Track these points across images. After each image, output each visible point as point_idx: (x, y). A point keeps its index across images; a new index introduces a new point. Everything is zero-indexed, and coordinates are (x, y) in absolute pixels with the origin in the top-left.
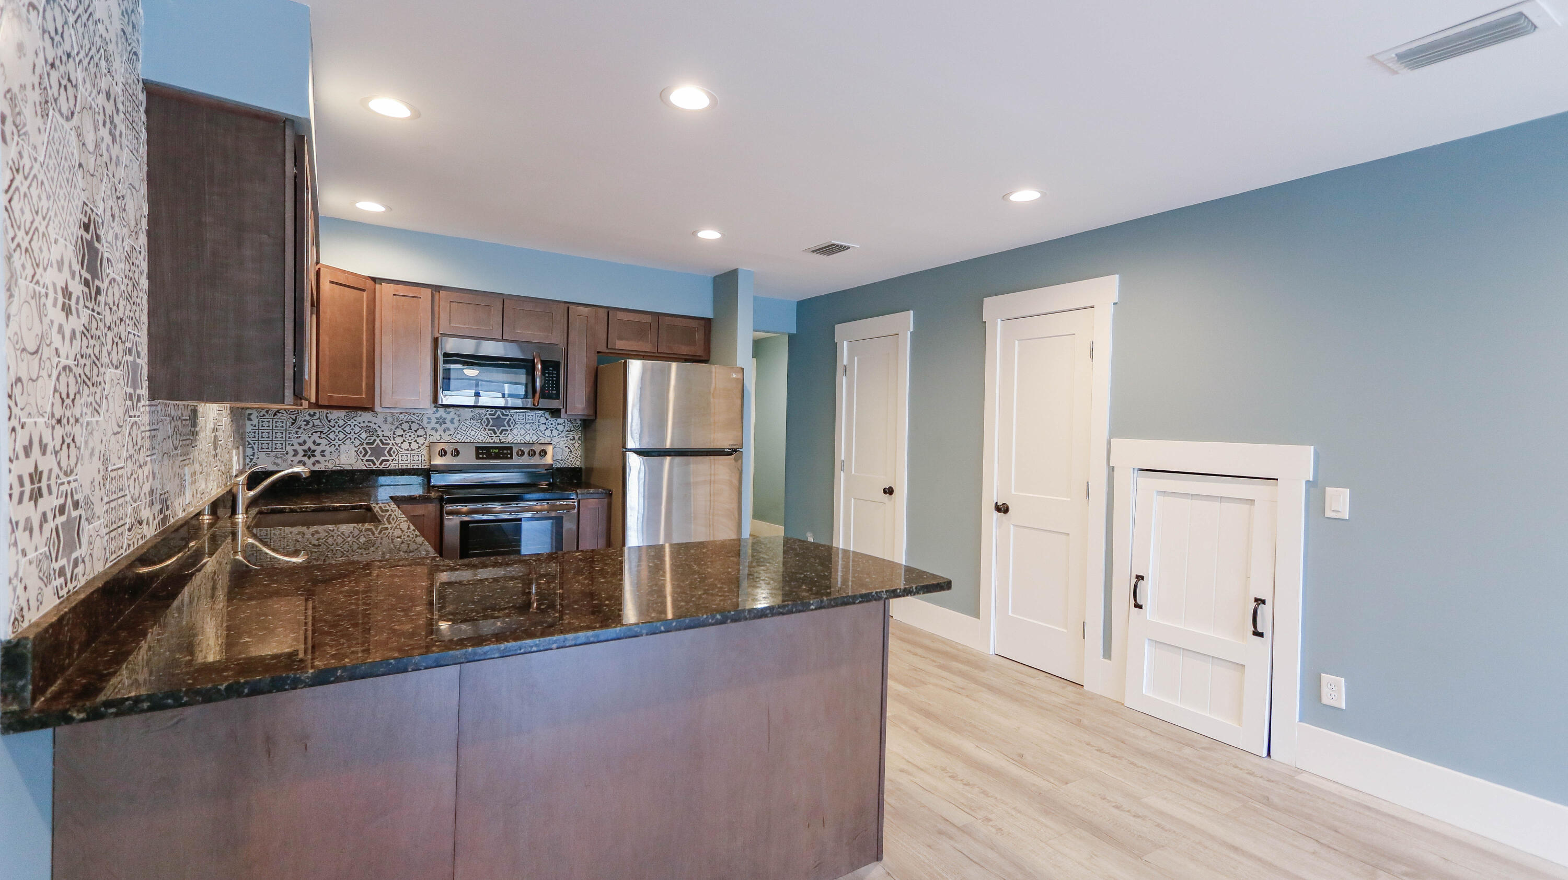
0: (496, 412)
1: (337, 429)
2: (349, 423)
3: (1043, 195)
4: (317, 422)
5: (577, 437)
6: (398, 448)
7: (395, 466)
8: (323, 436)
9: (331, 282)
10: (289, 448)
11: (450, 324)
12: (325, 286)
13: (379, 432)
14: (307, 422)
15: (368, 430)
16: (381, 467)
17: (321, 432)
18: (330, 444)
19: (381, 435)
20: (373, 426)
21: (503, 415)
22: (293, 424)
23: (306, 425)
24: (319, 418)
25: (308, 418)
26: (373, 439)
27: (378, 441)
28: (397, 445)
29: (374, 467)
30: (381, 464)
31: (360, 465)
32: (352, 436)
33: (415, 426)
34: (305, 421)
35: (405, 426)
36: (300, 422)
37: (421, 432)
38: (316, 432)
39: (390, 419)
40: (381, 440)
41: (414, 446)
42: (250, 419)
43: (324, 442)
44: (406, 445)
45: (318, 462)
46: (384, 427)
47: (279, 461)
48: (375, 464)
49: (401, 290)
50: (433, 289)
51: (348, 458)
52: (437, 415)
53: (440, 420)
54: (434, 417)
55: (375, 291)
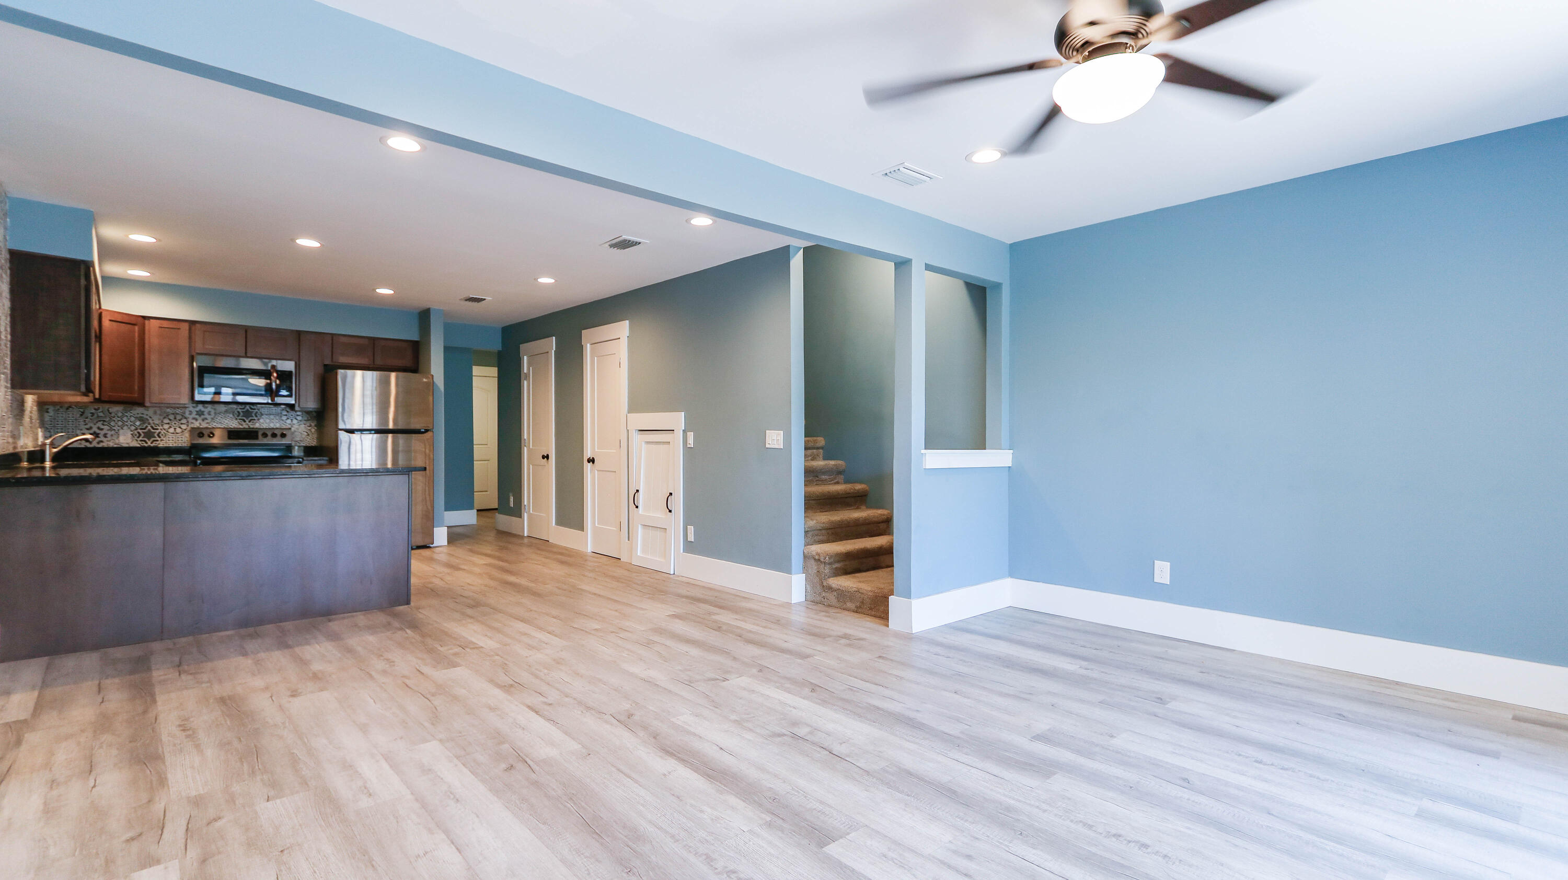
0: (246, 407)
1: (116, 419)
2: (126, 414)
4: (101, 414)
5: (313, 424)
6: (166, 432)
7: (164, 444)
8: (105, 423)
9: (110, 320)
11: (204, 346)
12: (106, 323)
13: (151, 421)
14: (93, 414)
15: (142, 420)
16: (152, 445)
17: (104, 421)
18: (111, 430)
19: (151, 423)
20: (145, 416)
21: (252, 409)
22: (81, 415)
23: (92, 416)
24: (102, 412)
25: (93, 411)
26: (145, 425)
27: (149, 427)
28: (165, 429)
29: (146, 445)
30: (152, 443)
31: (136, 444)
32: (129, 423)
33: (179, 417)
34: (91, 413)
35: (171, 417)
36: (88, 414)
37: (184, 421)
38: (100, 421)
39: (158, 412)
40: (152, 427)
41: (179, 430)
42: (48, 412)
43: (106, 427)
44: (172, 430)
45: (102, 442)
46: (154, 417)
48: (146, 443)
49: (165, 324)
50: (192, 323)
51: (126, 439)
52: (197, 409)
53: (200, 413)
54: (194, 410)
55: (144, 325)
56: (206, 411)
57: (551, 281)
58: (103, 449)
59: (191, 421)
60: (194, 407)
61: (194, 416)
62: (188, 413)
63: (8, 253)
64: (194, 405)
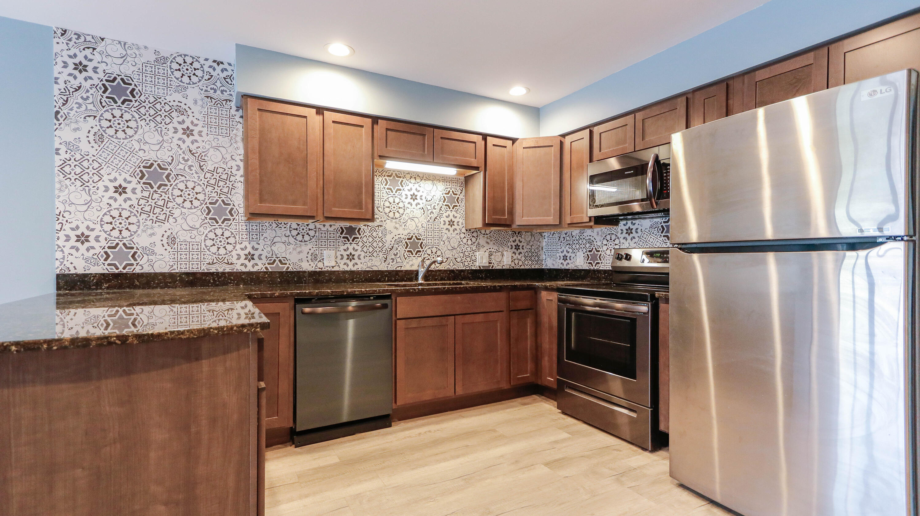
1: (576, 242)
2: (581, 237)
4: (568, 238)
6: (604, 254)
7: (603, 267)
8: (570, 247)
9: (524, 148)
10: (558, 255)
12: (520, 151)
13: (595, 243)
14: (564, 238)
17: (570, 244)
18: (573, 252)
19: (596, 245)
20: (592, 238)
22: (559, 240)
23: (564, 240)
24: (569, 235)
25: (564, 235)
26: (592, 247)
27: (594, 249)
28: (604, 251)
29: (592, 268)
31: (586, 267)
32: (582, 246)
33: (613, 237)
35: (608, 238)
36: (562, 238)
37: (617, 241)
38: (567, 244)
39: (600, 233)
40: (596, 249)
41: (610, 252)
42: (544, 238)
43: (570, 250)
45: (568, 264)
46: (598, 238)
47: (554, 263)
48: (592, 266)
49: (575, 137)
50: (590, 128)
51: (580, 261)
52: (627, 227)
53: (629, 231)
54: (624, 228)
55: (561, 143)
59: (621, 240)
60: (624, 225)
61: (624, 235)
62: (620, 232)
63: (237, 110)
64: (625, 222)
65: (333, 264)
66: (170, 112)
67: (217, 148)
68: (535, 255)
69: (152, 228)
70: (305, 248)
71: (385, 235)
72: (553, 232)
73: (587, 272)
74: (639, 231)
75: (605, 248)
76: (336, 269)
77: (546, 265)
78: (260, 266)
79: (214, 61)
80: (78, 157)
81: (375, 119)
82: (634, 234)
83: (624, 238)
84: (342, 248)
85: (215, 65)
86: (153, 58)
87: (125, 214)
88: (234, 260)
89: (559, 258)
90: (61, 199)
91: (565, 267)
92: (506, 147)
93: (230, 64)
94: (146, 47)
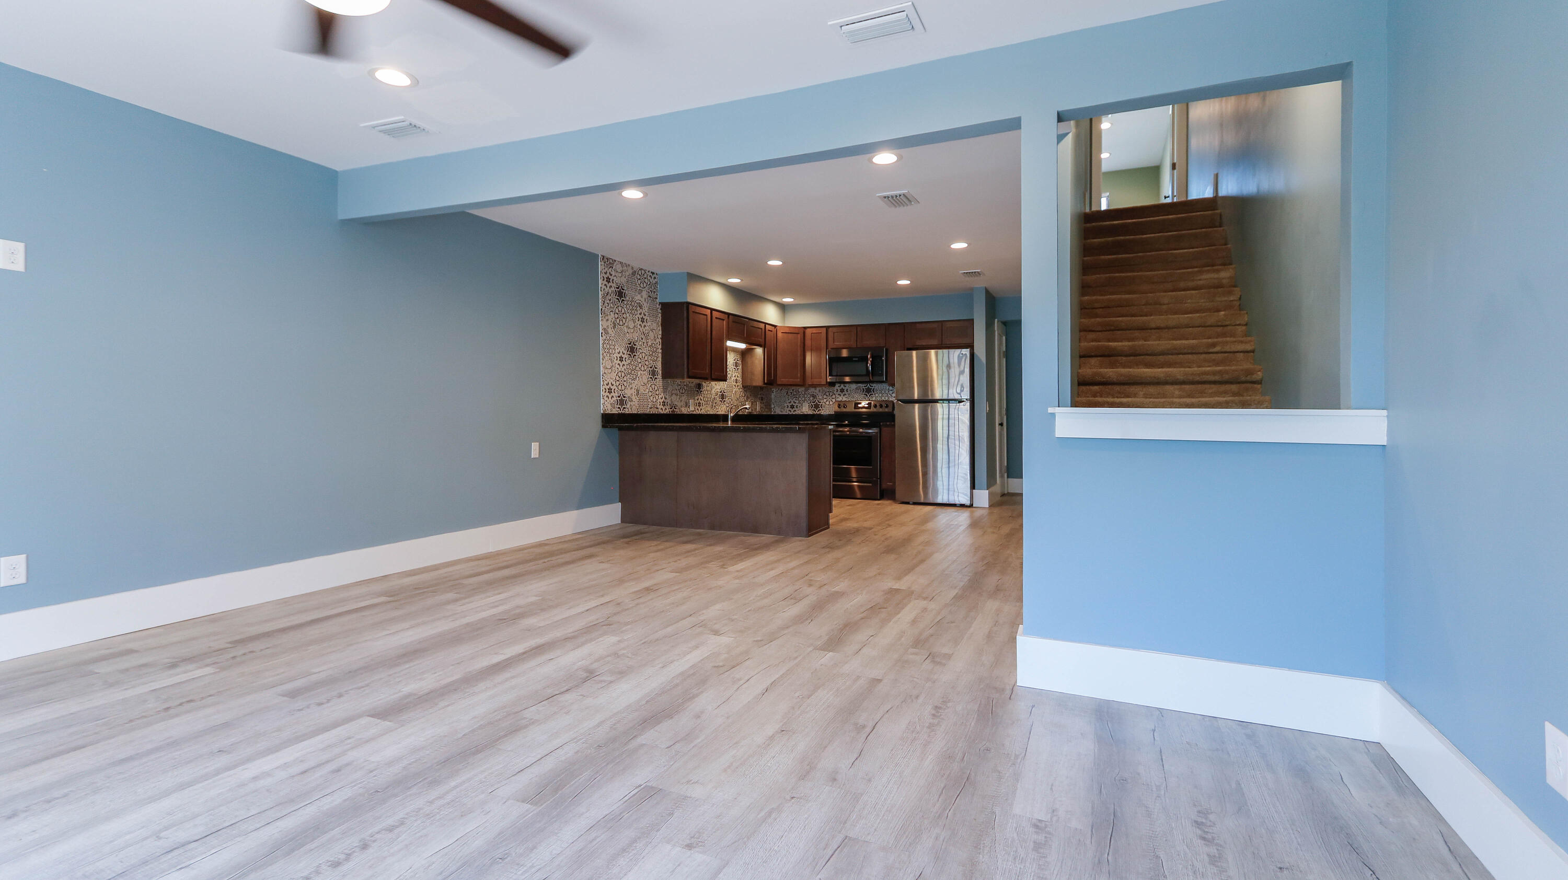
0: (867, 385)
1: (802, 396)
2: (806, 393)
3: (969, 244)
4: (795, 393)
7: (823, 413)
8: (797, 399)
9: (782, 333)
10: (786, 405)
11: (834, 342)
12: (780, 335)
13: (817, 397)
15: (814, 396)
17: (796, 397)
18: (799, 403)
20: (815, 394)
21: (871, 386)
22: (787, 394)
24: (796, 391)
25: (792, 391)
26: (815, 401)
28: (825, 403)
30: (818, 412)
31: (810, 412)
32: (806, 400)
33: (831, 394)
35: (827, 394)
36: (789, 393)
37: (834, 396)
38: (794, 397)
39: (821, 391)
41: (831, 403)
42: (772, 392)
43: (797, 402)
44: (827, 403)
46: (819, 394)
47: (782, 410)
49: (814, 331)
50: (827, 328)
51: (806, 409)
52: (841, 388)
53: (842, 391)
54: (839, 389)
55: (804, 333)
56: (845, 388)
57: (963, 245)
58: (796, 415)
59: (837, 396)
60: (839, 386)
61: (839, 393)
62: (836, 391)
63: (659, 305)
64: (839, 385)
65: (693, 409)
66: (636, 307)
67: (652, 330)
68: (768, 405)
69: (631, 384)
70: (683, 398)
71: (712, 389)
72: (781, 388)
73: (813, 415)
74: (849, 390)
75: (825, 400)
76: (694, 413)
77: (775, 412)
78: (666, 410)
79: (652, 272)
80: (608, 338)
81: (729, 314)
82: (845, 392)
83: (839, 395)
84: (697, 398)
85: (651, 275)
86: (630, 271)
87: (623, 375)
88: (658, 406)
89: (786, 407)
90: (603, 366)
91: (792, 413)
92: (772, 331)
93: (657, 274)
94: (629, 265)
